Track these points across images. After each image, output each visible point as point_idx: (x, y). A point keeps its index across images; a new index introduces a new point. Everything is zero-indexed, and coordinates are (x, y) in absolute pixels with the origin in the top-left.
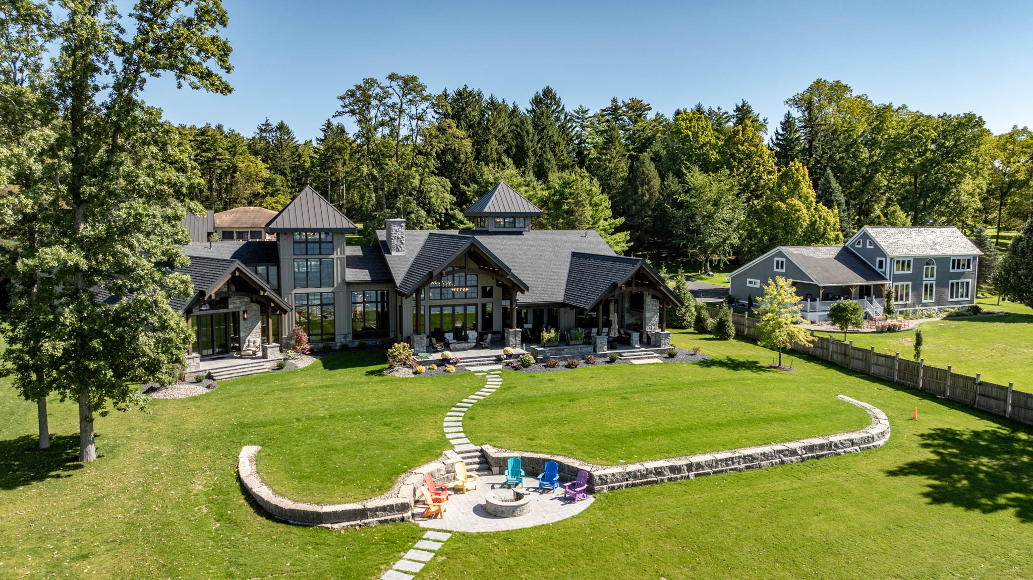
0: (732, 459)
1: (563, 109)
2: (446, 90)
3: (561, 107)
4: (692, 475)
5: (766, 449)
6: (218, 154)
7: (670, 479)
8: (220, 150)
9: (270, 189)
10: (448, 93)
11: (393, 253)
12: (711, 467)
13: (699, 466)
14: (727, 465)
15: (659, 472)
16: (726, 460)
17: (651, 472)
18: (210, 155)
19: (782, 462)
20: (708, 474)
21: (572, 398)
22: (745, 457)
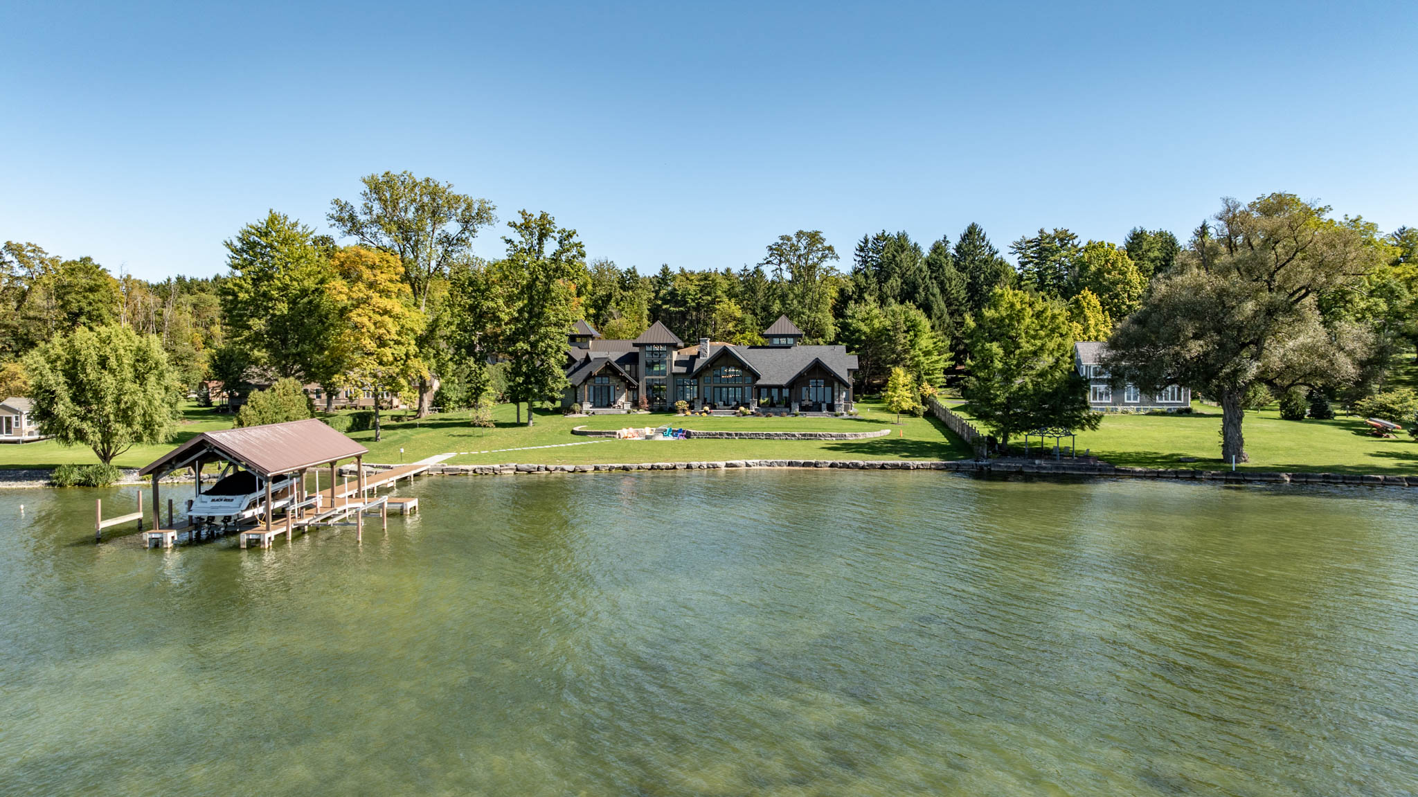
1: (988, 243)
3: (985, 242)
4: (737, 437)
6: (717, 297)
7: (726, 438)
8: (719, 293)
9: (740, 327)
10: (868, 237)
11: (701, 358)
15: (721, 434)
16: (756, 434)
17: (718, 434)
18: (709, 298)
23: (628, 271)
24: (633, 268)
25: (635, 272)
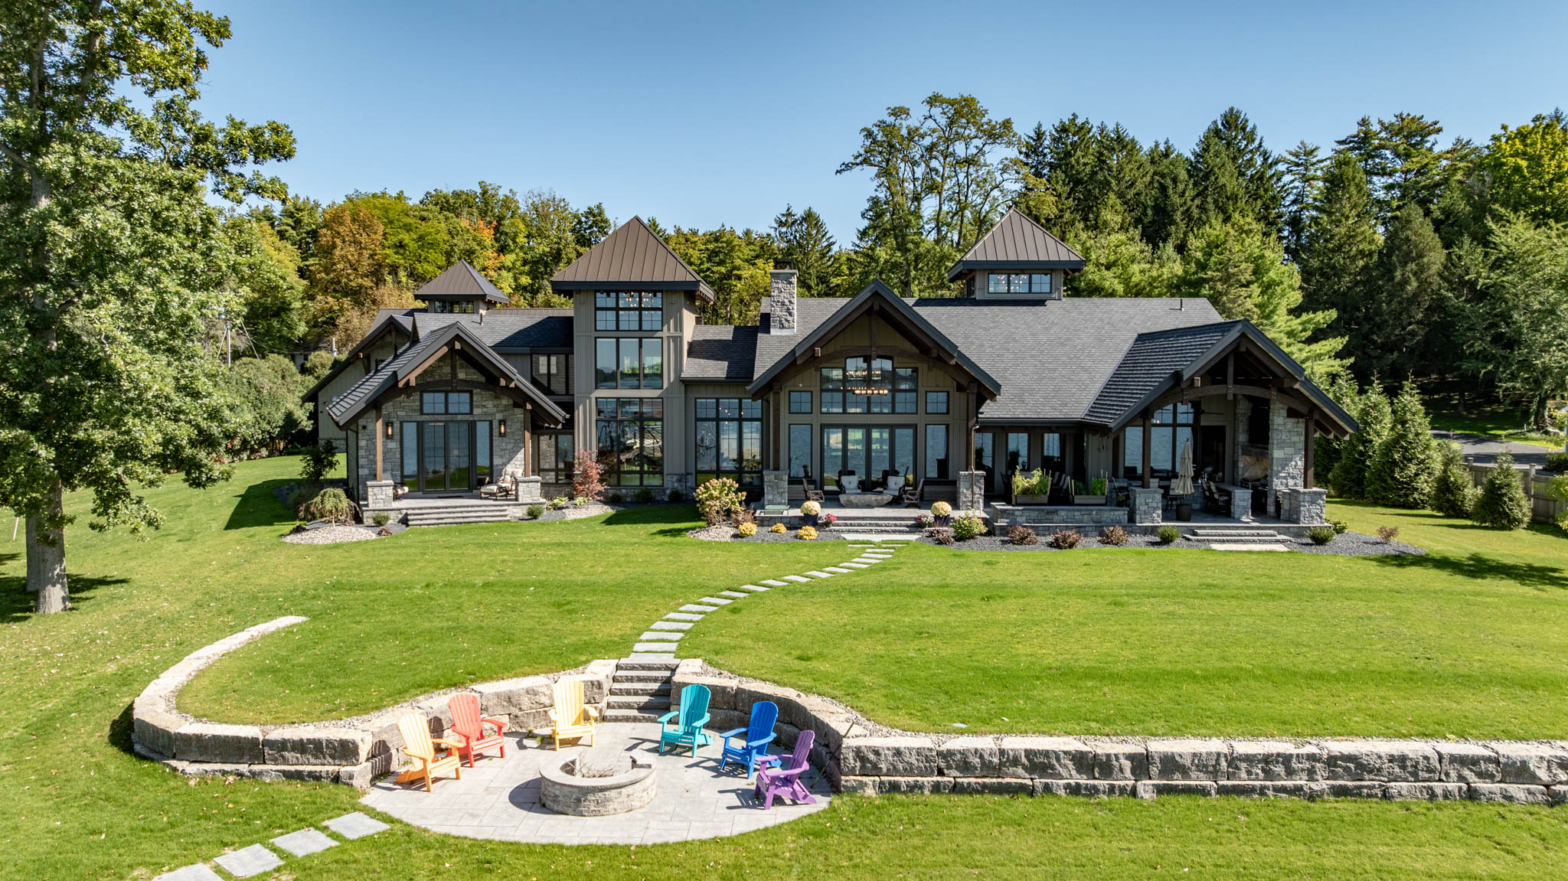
0: (1286, 759)
1: (1260, 145)
2: (1040, 125)
3: (1257, 143)
4: (1146, 788)
5: (1415, 748)
7: (1075, 790)
10: (1043, 129)
11: (774, 332)
12: (1215, 773)
13: (1171, 765)
14: (1269, 774)
15: (1040, 763)
16: (1267, 759)
17: (1015, 762)
19: (1472, 795)
20: (1203, 792)
21: (991, 594)
22: (1332, 761)
23: (590, 212)
24: (599, 207)
25: (600, 214)
